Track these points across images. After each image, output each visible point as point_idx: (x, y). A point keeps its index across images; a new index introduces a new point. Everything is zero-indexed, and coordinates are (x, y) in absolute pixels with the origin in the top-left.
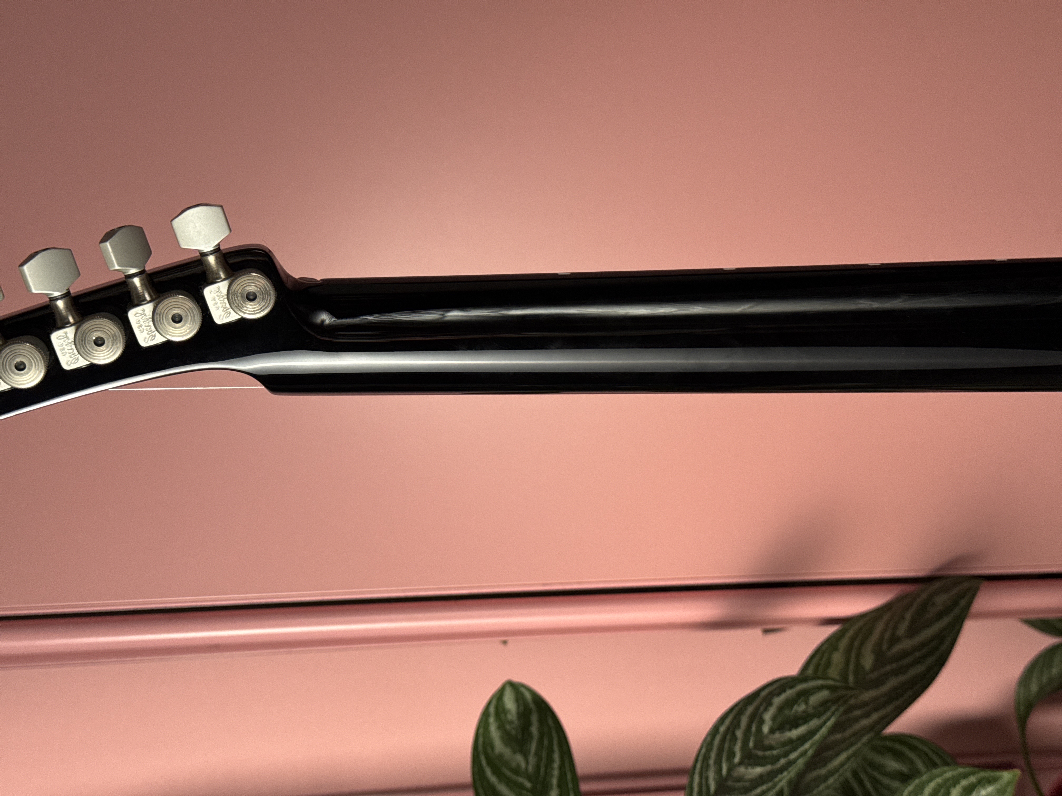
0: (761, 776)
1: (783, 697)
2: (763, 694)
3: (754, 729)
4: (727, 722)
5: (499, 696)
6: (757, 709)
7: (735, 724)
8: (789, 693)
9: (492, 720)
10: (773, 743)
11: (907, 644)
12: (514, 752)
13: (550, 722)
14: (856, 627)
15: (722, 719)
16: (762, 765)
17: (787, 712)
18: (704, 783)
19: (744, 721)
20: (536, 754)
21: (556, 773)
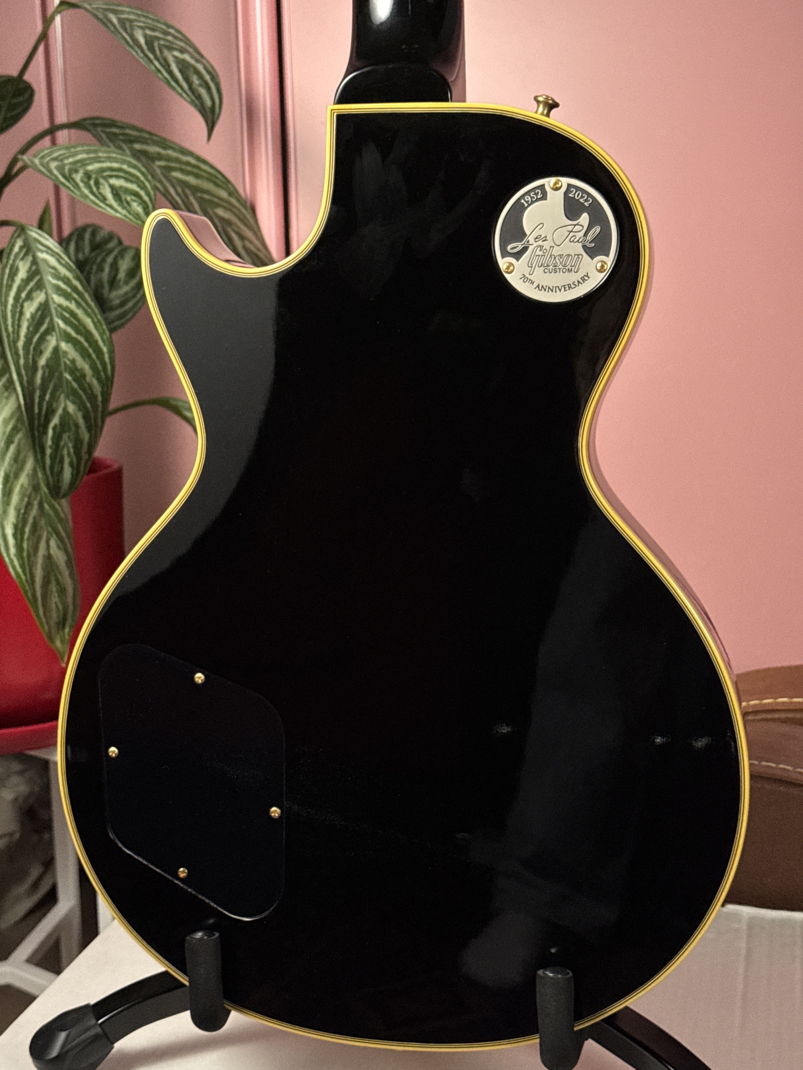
0: (137, 41)
1: (204, 72)
3: (175, 47)
6: (191, 53)
7: (177, 38)
10: (166, 55)
19: (181, 44)
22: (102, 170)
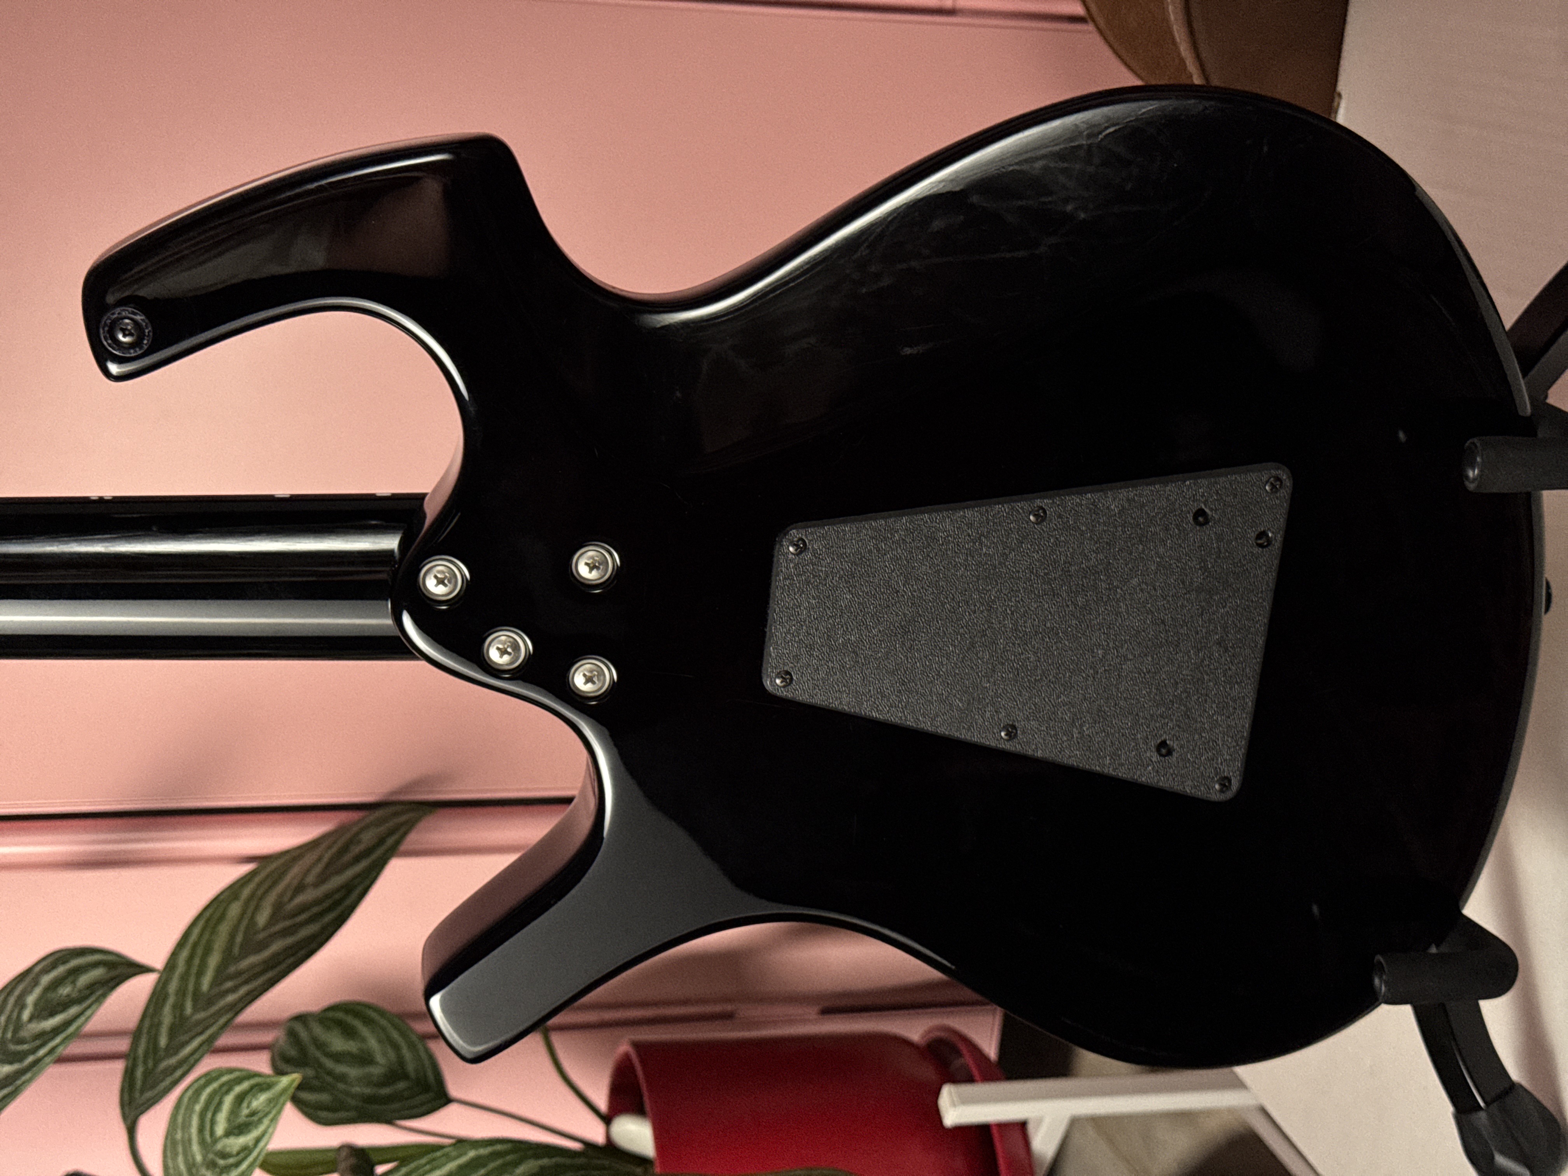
1: (54, 974)
3: (15, 1015)
6: (24, 990)
7: (3, 1006)
10: (27, 1035)
11: (309, 896)
14: (270, 869)
16: (11, 1063)
17: (51, 995)
19: (9, 1005)
22: (202, 1142)
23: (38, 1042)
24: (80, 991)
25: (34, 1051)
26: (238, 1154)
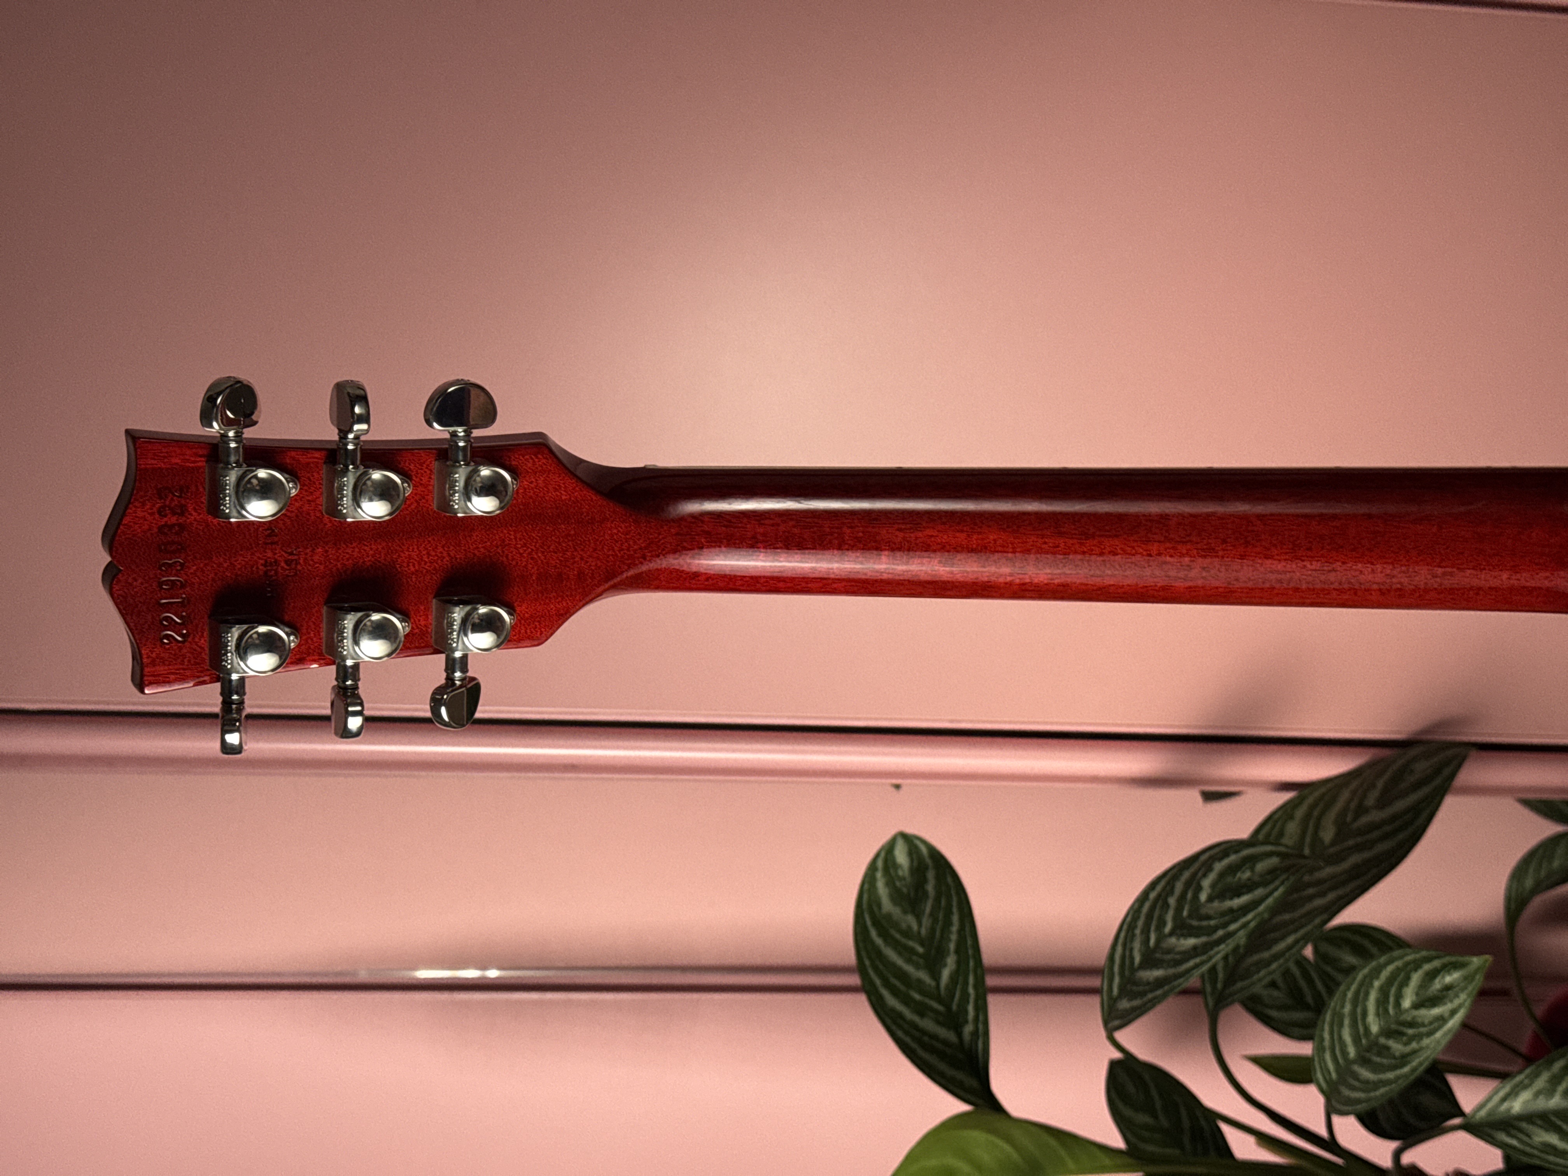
0: (1195, 948)
1: (1226, 862)
2: (1203, 858)
3: (1189, 895)
4: (1159, 888)
5: (888, 849)
6: (1194, 875)
7: (1169, 890)
8: (1233, 858)
9: (879, 875)
10: (1211, 912)
11: (1375, 816)
12: (905, 912)
13: (949, 880)
14: (1317, 794)
15: (1153, 885)
16: (1197, 936)
17: (1229, 879)
18: (1127, 953)
19: (1179, 886)
20: (931, 914)
21: (954, 937)
23: (1227, 918)
24: (1261, 876)
25: (1225, 925)
26: (1431, 1023)
